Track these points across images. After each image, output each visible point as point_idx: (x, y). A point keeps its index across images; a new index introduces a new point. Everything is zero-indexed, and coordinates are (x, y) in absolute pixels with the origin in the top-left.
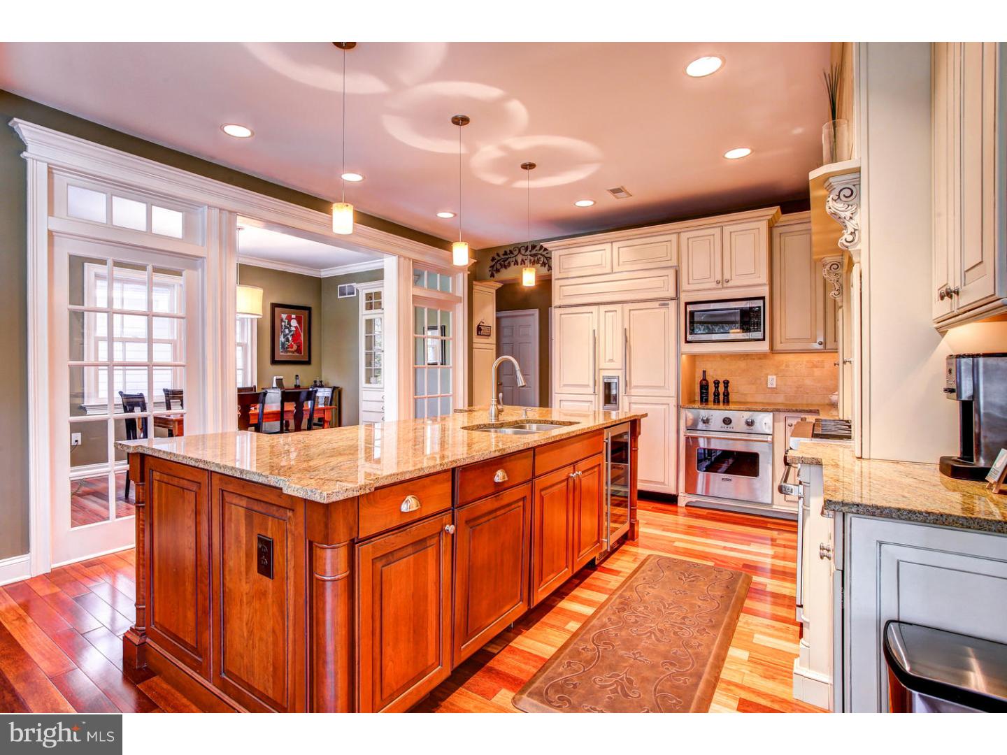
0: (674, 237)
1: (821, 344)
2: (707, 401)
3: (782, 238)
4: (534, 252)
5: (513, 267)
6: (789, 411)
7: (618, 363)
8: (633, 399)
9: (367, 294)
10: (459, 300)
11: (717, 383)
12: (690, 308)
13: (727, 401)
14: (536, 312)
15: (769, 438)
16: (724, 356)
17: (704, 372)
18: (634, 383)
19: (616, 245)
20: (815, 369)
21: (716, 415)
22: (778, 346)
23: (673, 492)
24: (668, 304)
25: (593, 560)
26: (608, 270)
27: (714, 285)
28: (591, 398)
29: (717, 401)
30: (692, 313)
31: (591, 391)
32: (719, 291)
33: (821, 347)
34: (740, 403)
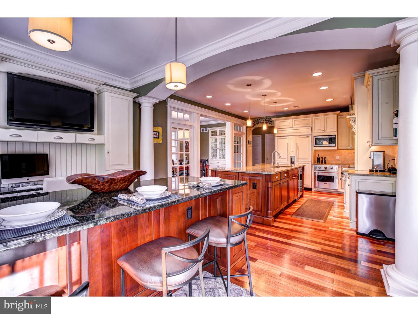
0: (311, 118)
1: (351, 147)
2: (319, 163)
3: (341, 119)
4: (267, 120)
5: (260, 124)
6: (342, 165)
7: (295, 152)
8: (299, 162)
9: (212, 131)
10: (244, 134)
11: (322, 158)
12: (315, 137)
13: (325, 163)
14: (261, 136)
15: (337, 172)
16: (324, 151)
17: (319, 155)
18: (299, 157)
19: (294, 120)
20: (350, 154)
21: (323, 166)
22: (339, 148)
23: (310, 187)
24: (309, 136)
25: (296, 199)
26: (292, 127)
27: (322, 131)
28: (287, 162)
29: (322, 163)
30: (316, 139)
31: (287, 160)
32: (323, 133)
33: (351, 148)
34: (328, 163)
